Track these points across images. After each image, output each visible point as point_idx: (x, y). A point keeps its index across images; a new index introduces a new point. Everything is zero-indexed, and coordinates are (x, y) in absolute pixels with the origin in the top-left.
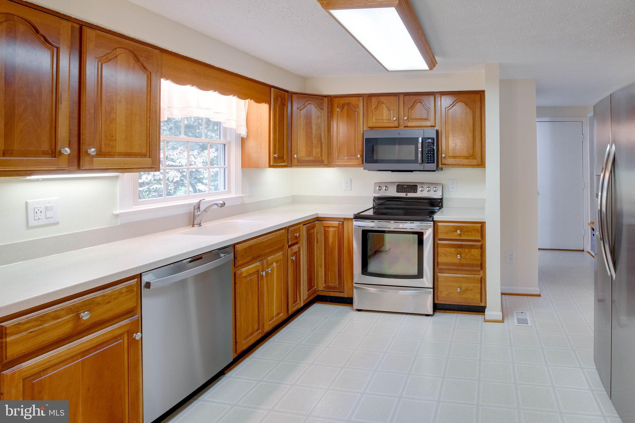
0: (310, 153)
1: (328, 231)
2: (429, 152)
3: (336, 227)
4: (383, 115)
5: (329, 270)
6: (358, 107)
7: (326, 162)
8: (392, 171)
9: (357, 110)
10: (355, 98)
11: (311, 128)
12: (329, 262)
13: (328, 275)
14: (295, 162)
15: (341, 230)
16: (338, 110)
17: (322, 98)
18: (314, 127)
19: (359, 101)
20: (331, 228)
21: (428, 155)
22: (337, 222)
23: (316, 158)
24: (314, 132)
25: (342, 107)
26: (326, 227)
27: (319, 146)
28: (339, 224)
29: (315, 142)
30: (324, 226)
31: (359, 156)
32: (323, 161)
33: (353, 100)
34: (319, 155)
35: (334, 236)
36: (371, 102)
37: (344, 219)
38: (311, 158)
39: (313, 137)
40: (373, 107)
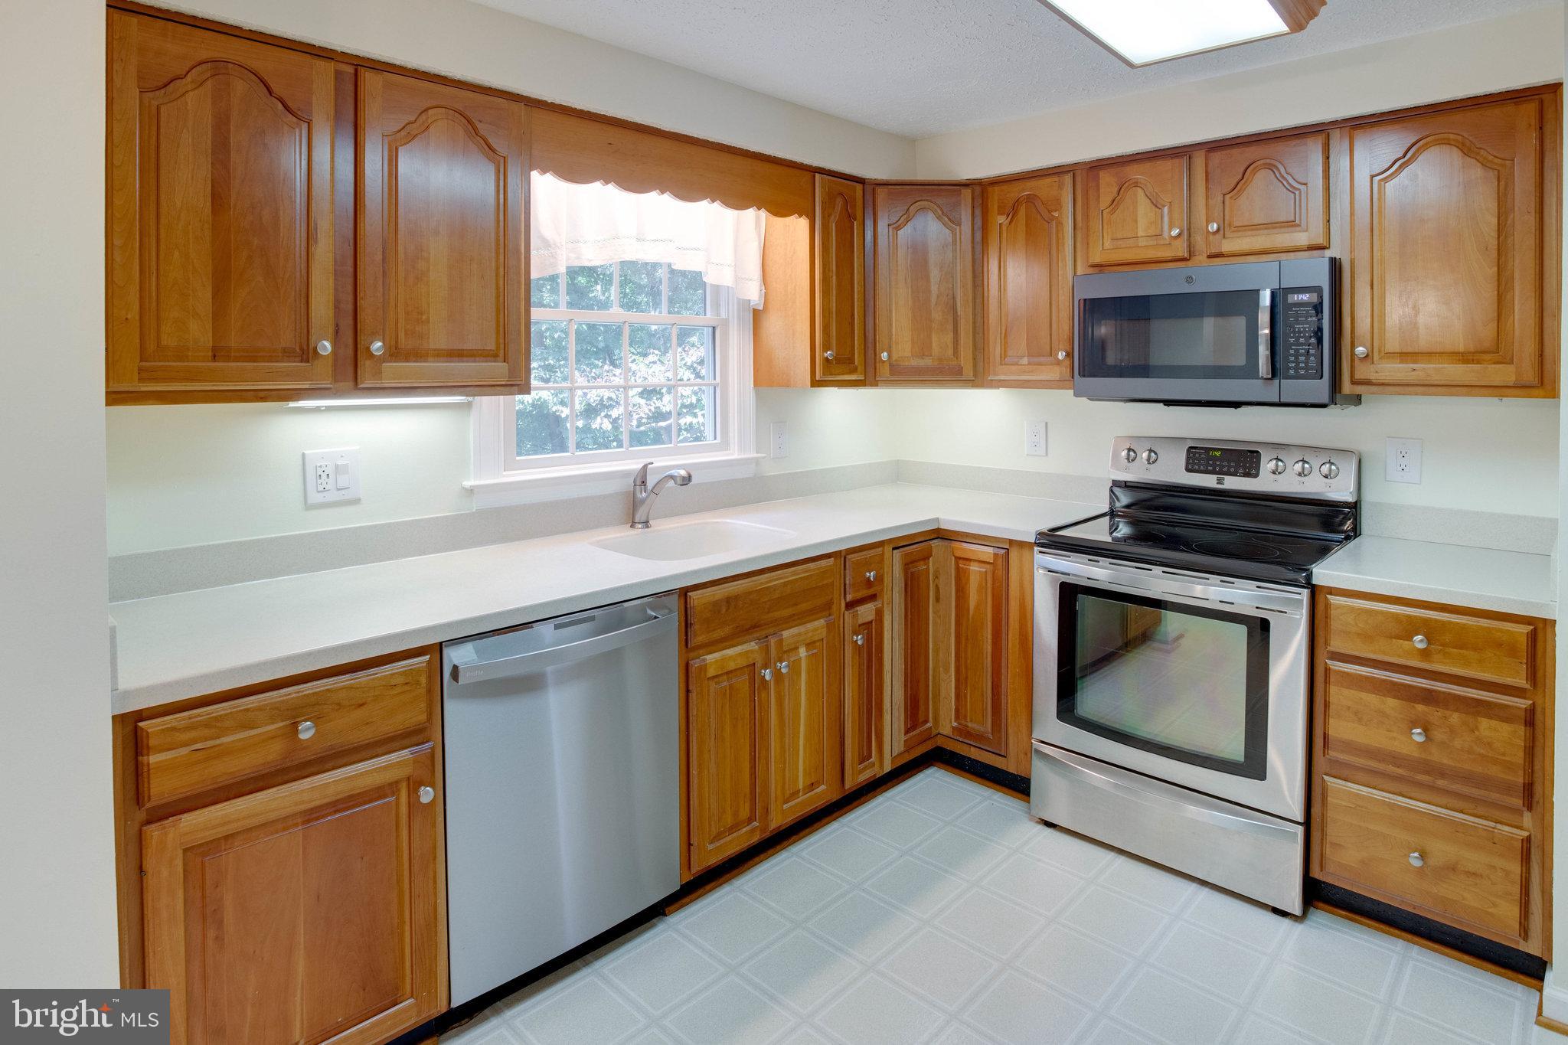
0: (923, 350)
1: (966, 572)
2: (1302, 340)
3: (988, 563)
4: (1136, 221)
5: (966, 683)
6: (1058, 204)
7: (968, 372)
8: (1168, 403)
9: (1056, 214)
10: (1048, 181)
11: (927, 278)
12: (969, 661)
13: (966, 697)
14: (885, 371)
15: (1000, 572)
16: (1002, 219)
17: (955, 191)
18: (935, 274)
19: (1061, 187)
20: (976, 564)
21: (1297, 350)
22: (990, 550)
23: (940, 360)
24: (934, 289)
25: (1012, 211)
26: (960, 558)
27: (950, 327)
28: (996, 555)
29: (937, 315)
30: (957, 555)
31: (1061, 355)
32: (959, 371)
33: (1043, 187)
34: (950, 352)
35: (981, 588)
36: (1098, 187)
37: (1011, 542)
38: (927, 362)
39: (933, 300)
40: (1105, 200)
